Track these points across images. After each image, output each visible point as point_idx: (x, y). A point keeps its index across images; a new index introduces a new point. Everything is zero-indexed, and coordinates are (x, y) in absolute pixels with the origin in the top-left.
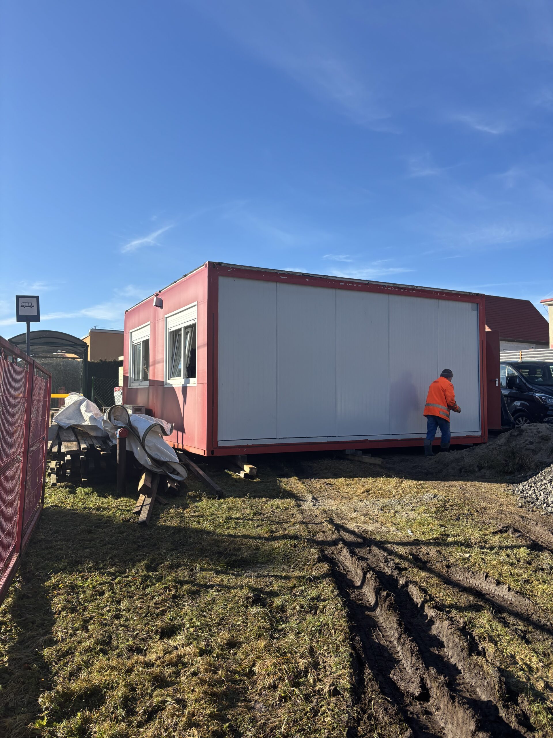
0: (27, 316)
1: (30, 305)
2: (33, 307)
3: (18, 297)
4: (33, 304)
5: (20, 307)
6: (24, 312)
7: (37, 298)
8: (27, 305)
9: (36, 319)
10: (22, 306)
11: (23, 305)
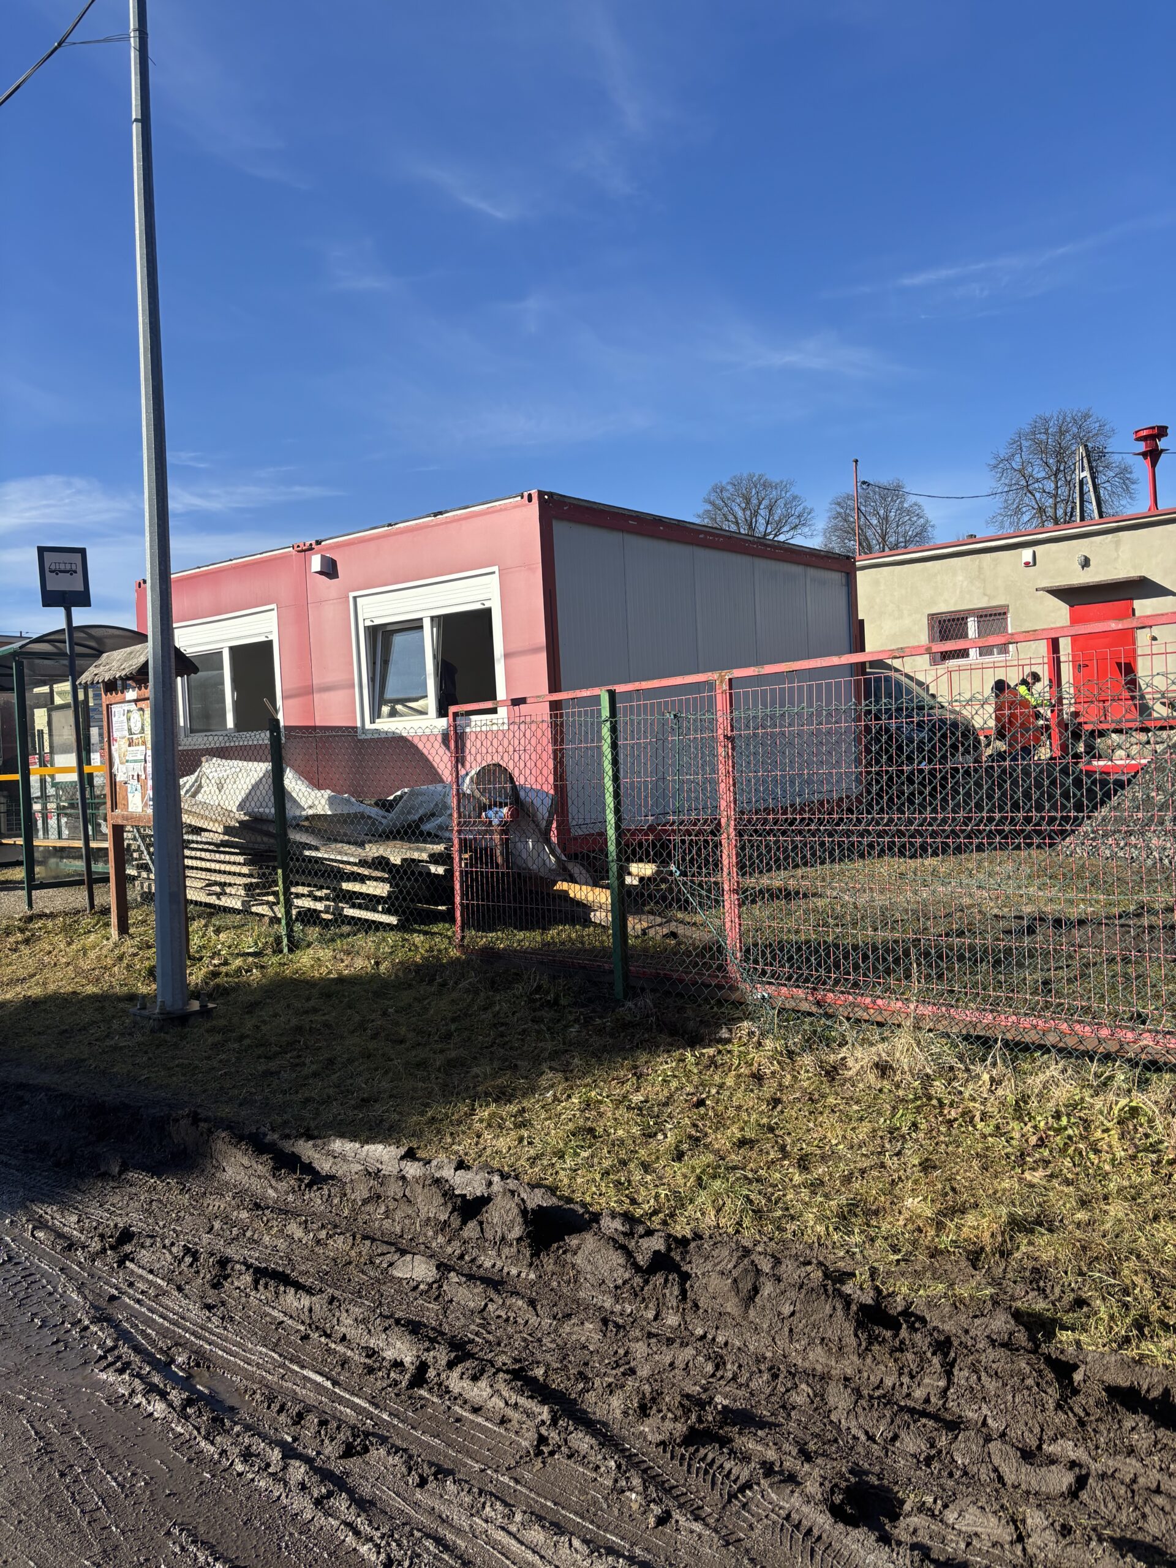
0: (63, 593)
1: (68, 567)
2: (75, 572)
3: (41, 551)
4: (74, 568)
5: (47, 574)
6: (57, 584)
7: (82, 552)
8: (62, 567)
9: (83, 599)
10: (51, 572)
11: (53, 567)
